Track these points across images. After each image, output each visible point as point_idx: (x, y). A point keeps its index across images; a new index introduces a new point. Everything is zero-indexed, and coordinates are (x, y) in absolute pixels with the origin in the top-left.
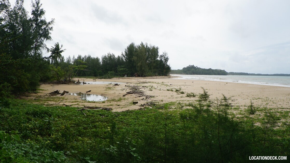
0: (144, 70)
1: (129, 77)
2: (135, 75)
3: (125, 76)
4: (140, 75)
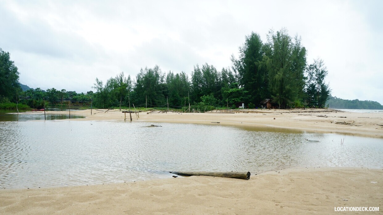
0: (289, 91)
1: (251, 108)
2: (266, 104)
3: (242, 106)
4: (279, 105)
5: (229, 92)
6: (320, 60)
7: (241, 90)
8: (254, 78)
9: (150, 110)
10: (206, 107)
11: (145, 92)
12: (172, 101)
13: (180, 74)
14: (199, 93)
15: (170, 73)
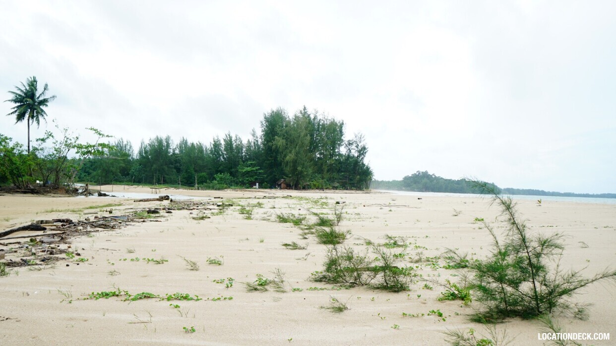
0: (302, 172)
1: (266, 188)
2: (280, 184)
3: (256, 185)
4: (293, 186)
5: (244, 171)
6: (360, 134)
7: (257, 170)
8: (271, 157)
9: (166, 187)
10: (218, 186)
11: (155, 166)
12: (184, 178)
13: (197, 144)
14: (218, 168)
15: (184, 140)
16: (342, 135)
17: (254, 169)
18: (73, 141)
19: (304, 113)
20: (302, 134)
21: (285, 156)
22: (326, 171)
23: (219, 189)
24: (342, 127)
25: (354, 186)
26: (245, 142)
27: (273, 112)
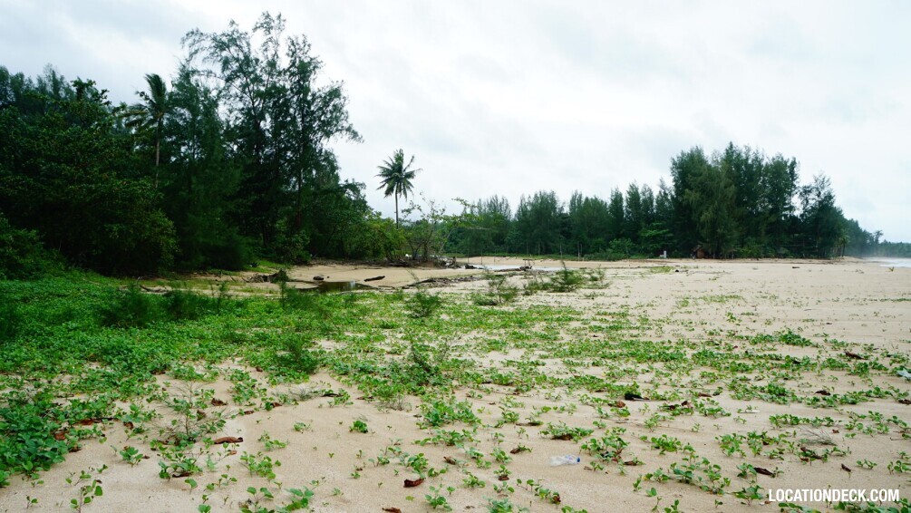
0: (723, 235)
1: (676, 257)
2: (696, 252)
3: (663, 254)
4: (712, 253)
5: (647, 235)
6: (823, 177)
7: (664, 234)
8: (684, 216)
9: (543, 259)
10: (613, 256)
11: (535, 231)
13: (592, 199)
14: (619, 231)
15: (577, 194)
16: (793, 180)
17: (661, 232)
18: (439, 213)
19: (730, 151)
20: (722, 184)
21: (701, 214)
22: (764, 233)
23: (614, 260)
24: (793, 168)
25: (815, 254)
26: (655, 194)
27: (683, 154)
